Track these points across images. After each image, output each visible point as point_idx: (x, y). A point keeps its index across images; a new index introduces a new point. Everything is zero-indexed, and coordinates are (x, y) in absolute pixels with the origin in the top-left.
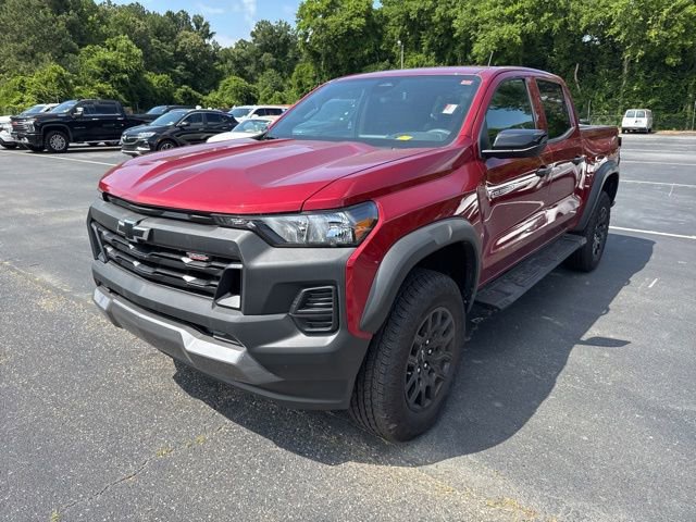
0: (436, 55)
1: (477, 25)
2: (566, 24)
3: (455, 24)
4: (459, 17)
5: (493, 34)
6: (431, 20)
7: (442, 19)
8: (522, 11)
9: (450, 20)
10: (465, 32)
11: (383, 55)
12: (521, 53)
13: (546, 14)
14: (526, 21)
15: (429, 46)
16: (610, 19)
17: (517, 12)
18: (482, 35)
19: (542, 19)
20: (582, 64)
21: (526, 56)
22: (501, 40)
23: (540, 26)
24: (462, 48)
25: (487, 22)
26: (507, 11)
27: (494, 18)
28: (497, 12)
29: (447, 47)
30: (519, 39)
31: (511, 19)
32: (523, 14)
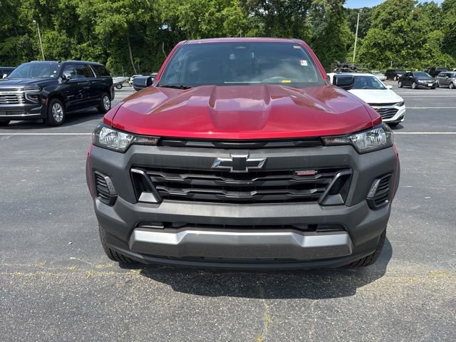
0: (67, 32)
1: (95, 13)
2: (152, 18)
3: (78, 11)
4: (80, 6)
5: (107, 20)
6: (58, 7)
7: (67, 7)
8: (124, 7)
9: (74, 8)
10: (87, 17)
11: (21, 30)
12: (128, 34)
13: (140, 10)
14: (128, 13)
15: (60, 26)
16: (178, 17)
17: (121, 7)
18: (99, 21)
19: (138, 13)
20: (166, 42)
21: (131, 36)
22: (114, 25)
23: (138, 17)
24: (86, 28)
25: (101, 12)
26: (115, 5)
27: (106, 9)
28: (108, 5)
29: (74, 26)
30: (126, 25)
31: (118, 11)
32: (125, 8)
